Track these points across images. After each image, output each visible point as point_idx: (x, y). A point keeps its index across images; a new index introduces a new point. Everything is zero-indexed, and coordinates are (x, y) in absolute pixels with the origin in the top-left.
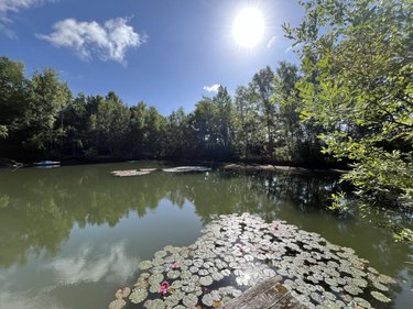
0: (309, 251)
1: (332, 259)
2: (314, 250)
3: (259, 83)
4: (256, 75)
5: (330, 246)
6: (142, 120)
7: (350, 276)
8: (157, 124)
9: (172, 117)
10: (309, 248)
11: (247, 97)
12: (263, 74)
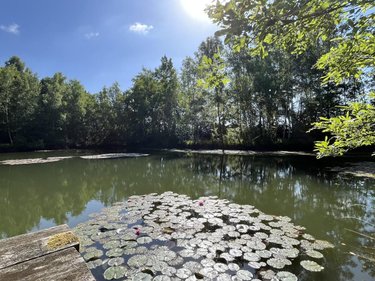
0: (235, 225)
1: (262, 231)
2: (241, 222)
3: (207, 53)
4: (203, 43)
5: (263, 216)
6: (59, 97)
7: (279, 246)
8: (82, 102)
9: (103, 95)
10: (236, 221)
11: (195, 72)
12: (210, 43)
